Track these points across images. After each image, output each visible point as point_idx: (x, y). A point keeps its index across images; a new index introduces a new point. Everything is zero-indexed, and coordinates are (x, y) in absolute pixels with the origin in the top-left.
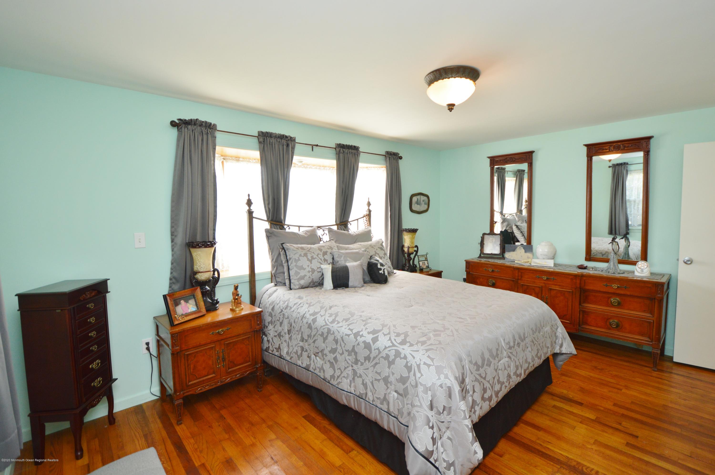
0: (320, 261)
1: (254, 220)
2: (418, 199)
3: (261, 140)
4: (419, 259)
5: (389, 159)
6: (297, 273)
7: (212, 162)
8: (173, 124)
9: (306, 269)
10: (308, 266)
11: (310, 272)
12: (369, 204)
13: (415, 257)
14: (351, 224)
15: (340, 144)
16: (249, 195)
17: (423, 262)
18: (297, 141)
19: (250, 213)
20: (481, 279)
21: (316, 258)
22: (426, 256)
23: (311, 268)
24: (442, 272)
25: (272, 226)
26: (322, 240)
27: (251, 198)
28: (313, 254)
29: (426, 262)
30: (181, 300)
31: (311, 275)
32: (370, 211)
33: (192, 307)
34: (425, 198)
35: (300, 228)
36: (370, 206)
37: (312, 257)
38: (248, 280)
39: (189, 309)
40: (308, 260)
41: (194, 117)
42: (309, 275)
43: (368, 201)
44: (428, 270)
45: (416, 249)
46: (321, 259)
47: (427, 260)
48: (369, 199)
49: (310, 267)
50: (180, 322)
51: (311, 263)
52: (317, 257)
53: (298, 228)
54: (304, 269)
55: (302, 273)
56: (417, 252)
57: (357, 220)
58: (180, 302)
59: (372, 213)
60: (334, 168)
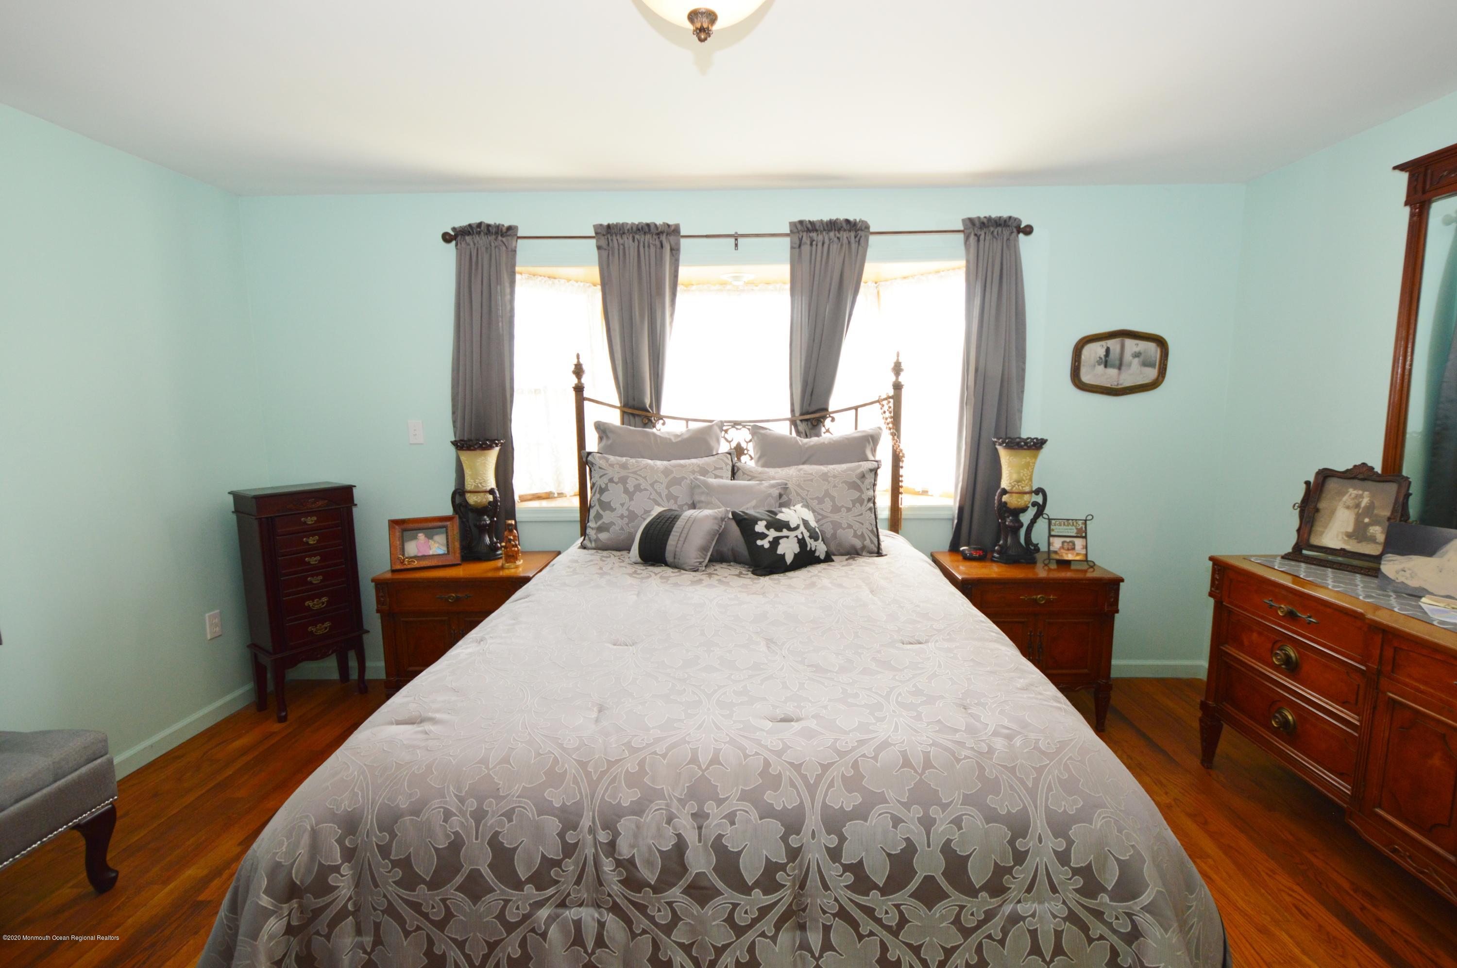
0: (654, 496)
1: (586, 403)
2: (1108, 350)
3: (603, 243)
4: (1050, 530)
5: (978, 240)
6: (598, 517)
7: (508, 297)
8: (447, 238)
9: (615, 509)
10: (622, 505)
11: (625, 519)
12: (897, 369)
13: (1033, 521)
14: (833, 420)
15: (801, 222)
16: (578, 356)
17: (1068, 540)
18: (683, 232)
19: (579, 389)
20: (1255, 636)
21: (646, 490)
22: (1085, 524)
23: (628, 509)
24: (1122, 580)
25: (626, 417)
26: (746, 452)
27: (581, 361)
28: (642, 481)
29: (1079, 543)
30: (420, 533)
31: (627, 524)
32: (898, 387)
33: (438, 547)
34: (1151, 348)
35: (689, 422)
36: (902, 374)
37: (638, 488)
38: (579, 519)
39: (430, 549)
40: (626, 491)
41: (475, 220)
42: (620, 523)
43: (895, 360)
44: (1084, 566)
45: (1039, 499)
46: (660, 494)
47: (1085, 537)
48: (898, 356)
49: (625, 507)
50: (405, 567)
51: (631, 499)
52: (649, 488)
53: (684, 422)
54: (613, 510)
55: (607, 517)
56: (1041, 509)
57: (856, 408)
58: (417, 535)
59: (905, 392)
60: (784, 283)
